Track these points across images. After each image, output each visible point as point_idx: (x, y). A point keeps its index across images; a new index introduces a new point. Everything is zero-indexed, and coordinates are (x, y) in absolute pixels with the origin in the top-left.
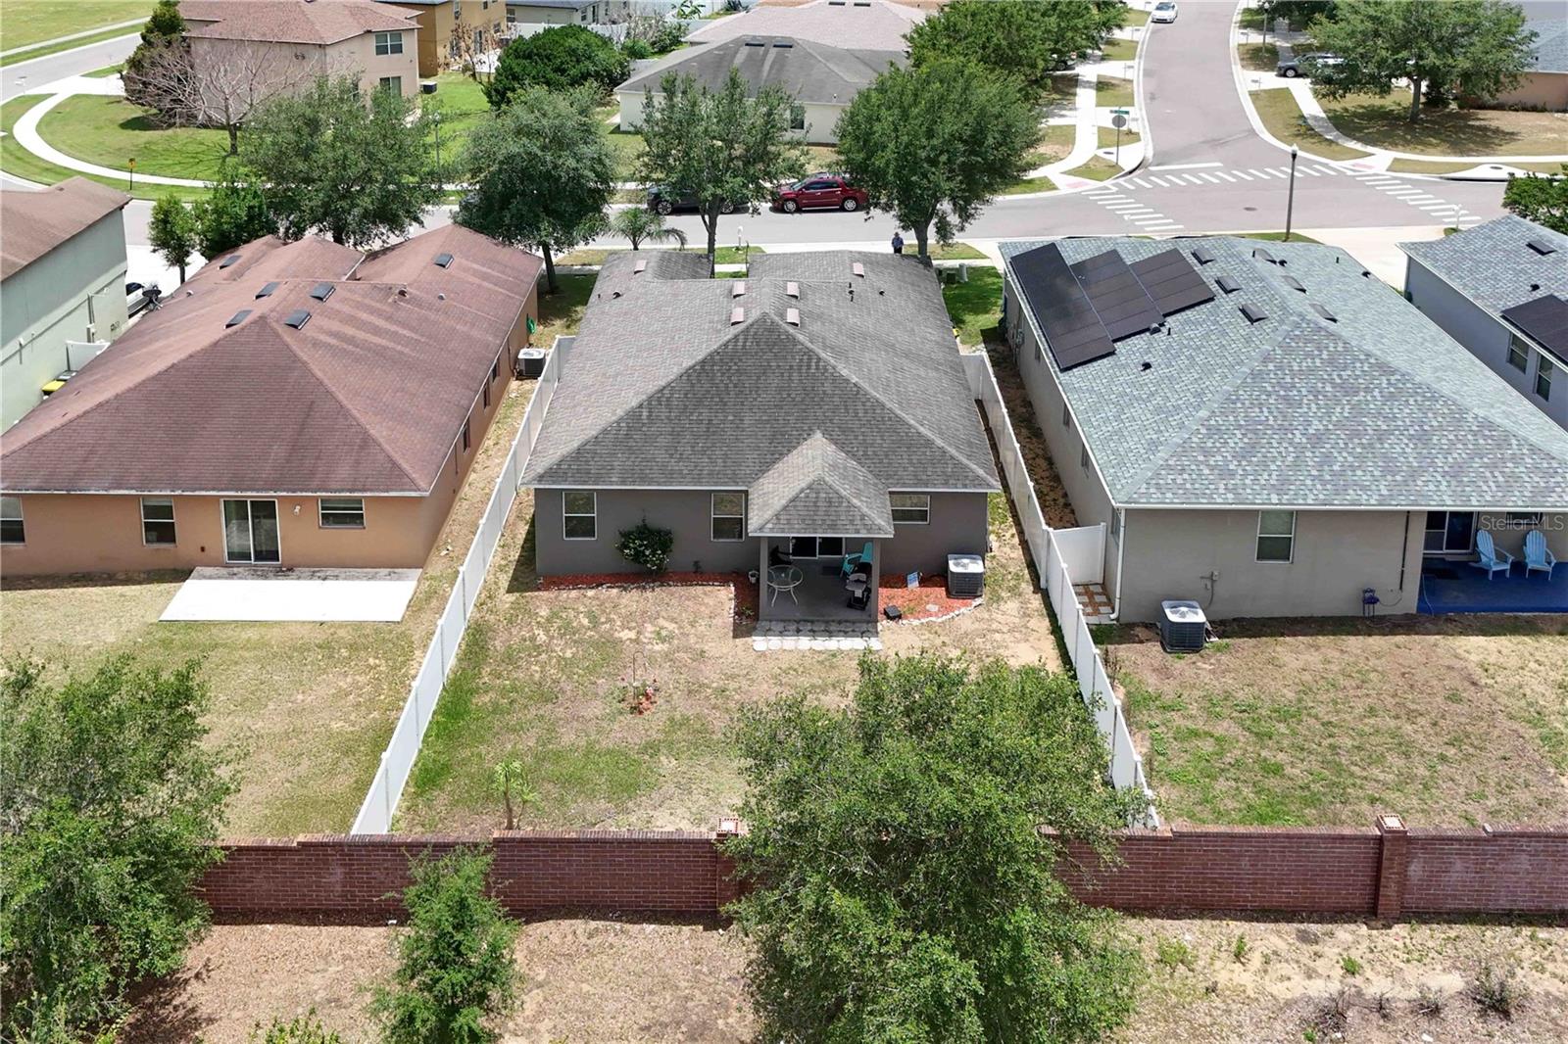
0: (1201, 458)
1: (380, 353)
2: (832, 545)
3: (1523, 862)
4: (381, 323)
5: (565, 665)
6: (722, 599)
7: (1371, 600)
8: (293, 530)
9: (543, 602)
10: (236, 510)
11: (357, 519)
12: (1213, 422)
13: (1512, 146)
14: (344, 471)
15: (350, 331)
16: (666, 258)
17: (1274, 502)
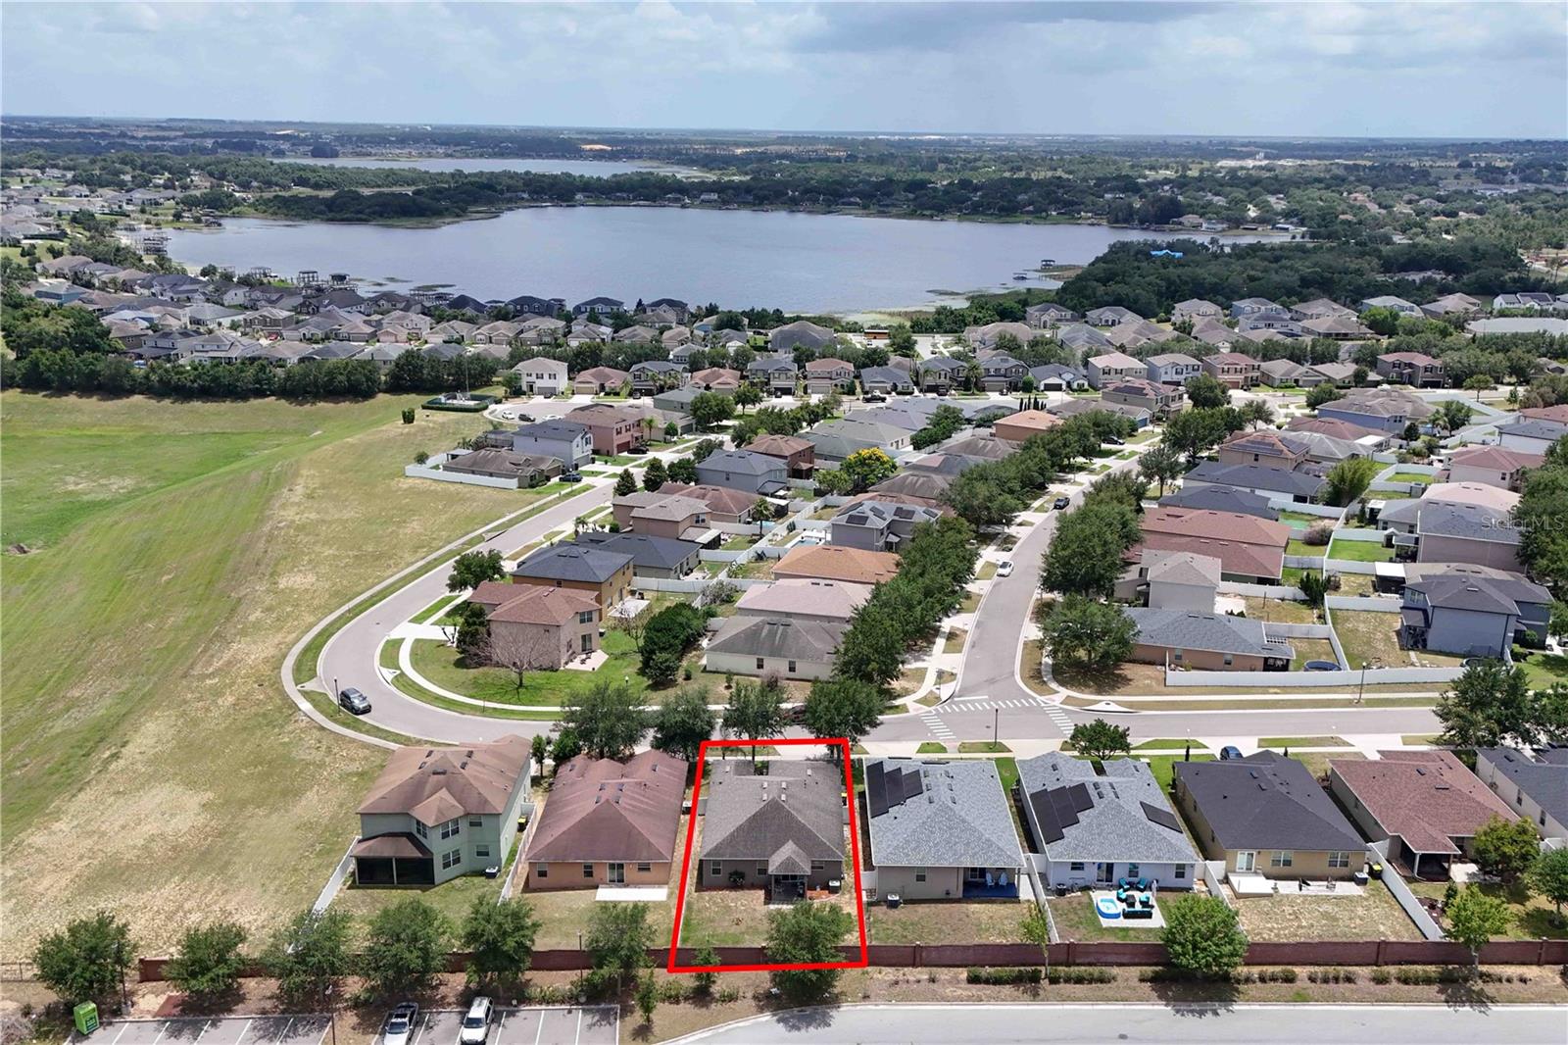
0: (902, 849)
1: (644, 810)
2: (794, 877)
3: (948, 953)
4: (642, 798)
5: (716, 913)
6: (762, 893)
7: (948, 893)
8: (629, 873)
9: (706, 895)
10: (612, 866)
11: (649, 869)
13: (1127, 689)
14: (645, 854)
15: (635, 803)
16: (738, 764)
17: (919, 864)
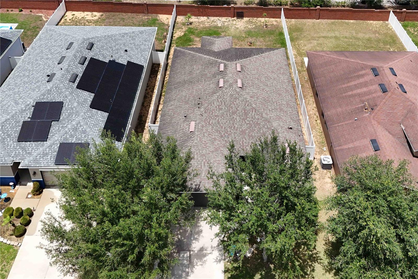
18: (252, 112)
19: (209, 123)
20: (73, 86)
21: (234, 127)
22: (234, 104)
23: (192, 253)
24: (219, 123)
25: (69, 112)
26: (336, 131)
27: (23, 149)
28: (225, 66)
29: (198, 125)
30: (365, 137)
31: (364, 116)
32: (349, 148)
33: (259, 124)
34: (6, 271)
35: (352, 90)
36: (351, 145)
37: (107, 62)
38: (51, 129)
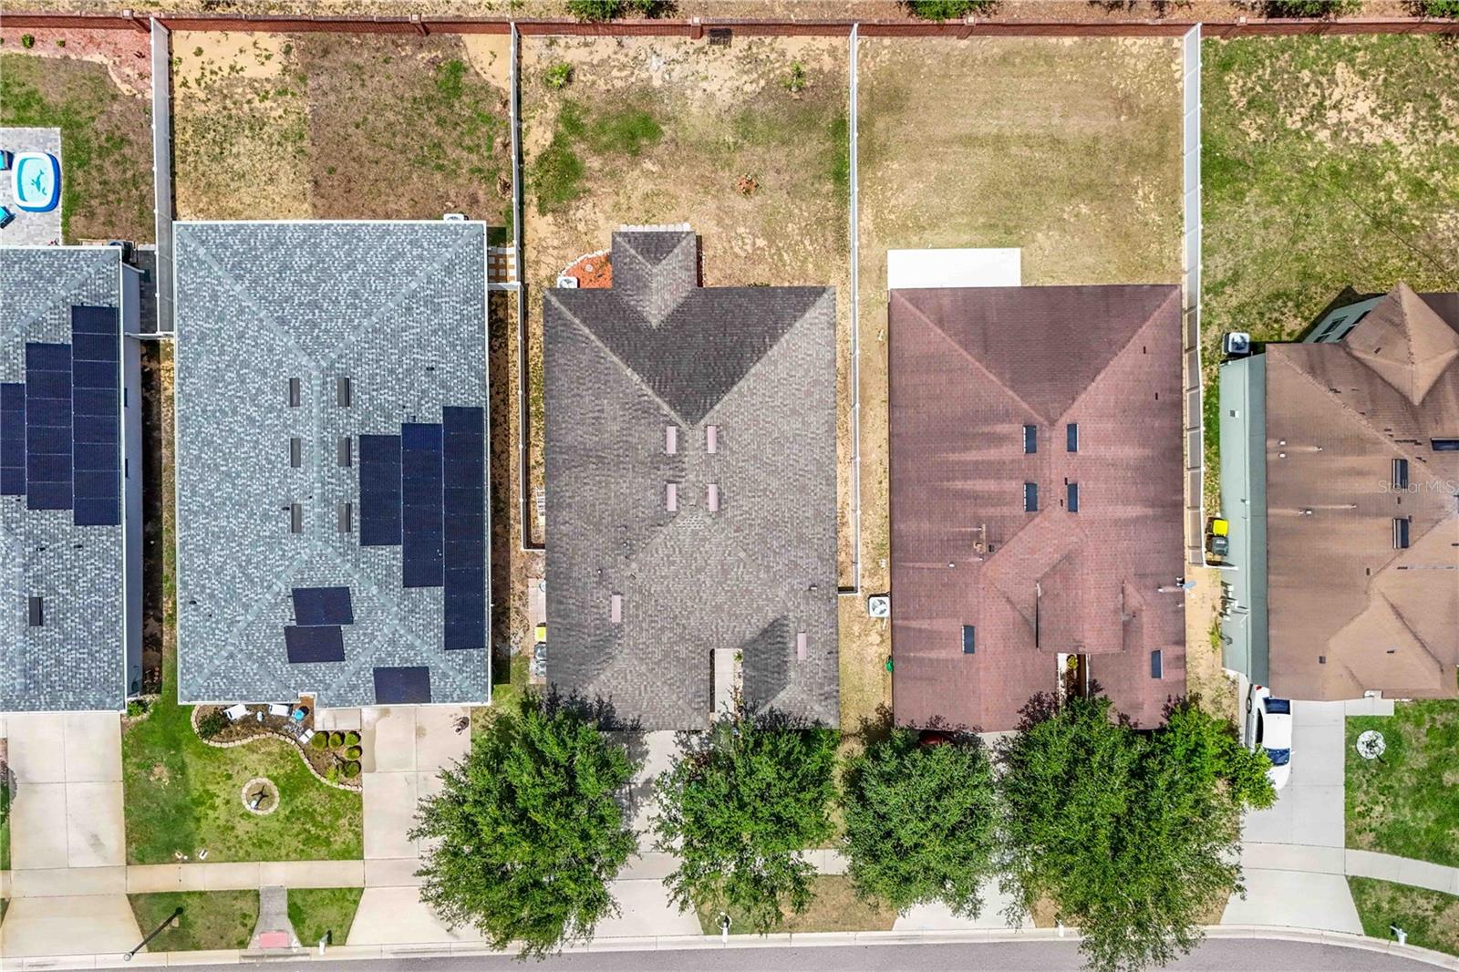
0: (425, 253)
12: (410, 278)
18: (738, 567)
19: (649, 592)
20: (353, 541)
21: (701, 598)
22: (701, 553)
23: (633, 786)
24: (669, 591)
25: (366, 604)
26: (906, 580)
27: (307, 673)
28: (680, 437)
29: (628, 608)
30: (955, 615)
31: (970, 560)
32: (920, 630)
33: (751, 592)
34: (357, 826)
35: (965, 478)
36: (925, 625)
37: (397, 431)
38: (345, 639)
